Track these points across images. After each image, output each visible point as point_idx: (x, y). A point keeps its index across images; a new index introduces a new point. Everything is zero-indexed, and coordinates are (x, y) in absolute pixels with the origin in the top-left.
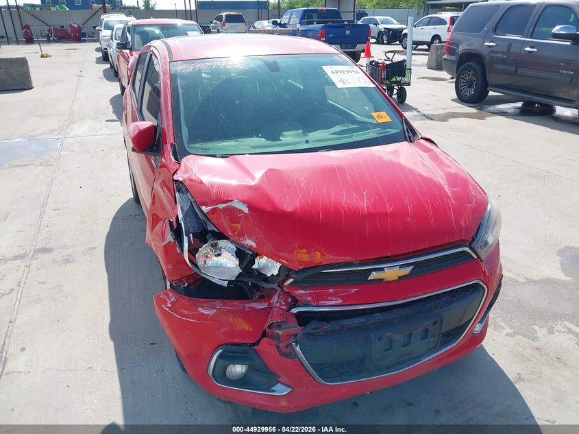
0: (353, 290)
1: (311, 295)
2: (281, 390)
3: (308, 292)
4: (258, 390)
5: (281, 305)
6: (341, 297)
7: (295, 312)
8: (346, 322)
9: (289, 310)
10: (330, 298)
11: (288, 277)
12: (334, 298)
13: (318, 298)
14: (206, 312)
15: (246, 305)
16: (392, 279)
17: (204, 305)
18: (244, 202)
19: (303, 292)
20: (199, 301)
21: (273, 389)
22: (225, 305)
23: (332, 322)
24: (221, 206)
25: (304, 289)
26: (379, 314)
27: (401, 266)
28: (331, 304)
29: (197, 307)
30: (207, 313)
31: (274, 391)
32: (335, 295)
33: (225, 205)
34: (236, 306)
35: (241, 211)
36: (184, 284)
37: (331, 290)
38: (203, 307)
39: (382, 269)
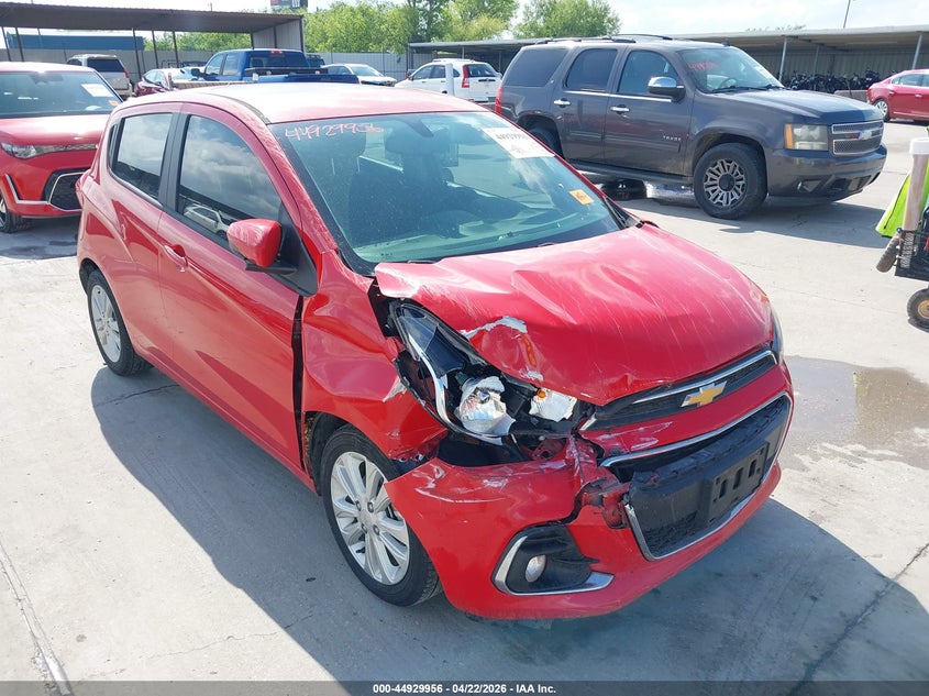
0: (667, 424)
1: (618, 439)
2: (600, 582)
3: (613, 435)
4: (570, 588)
5: (585, 458)
6: (656, 436)
7: (608, 465)
8: (674, 466)
9: (599, 464)
10: (643, 439)
11: (586, 418)
12: (648, 439)
13: (628, 441)
14: (495, 484)
15: (542, 467)
16: (706, 403)
17: (490, 474)
18: (519, 318)
19: (607, 436)
20: (481, 471)
21: (588, 581)
22: (516, 470)
23: (658, 470)
24: (489, 327)
25: (608, 432)
26: (703, 450)
27: (717, 383)
28: (645, 448)
29: (481, 479)
30: (496, 486)
31: (591, 585)
32: (647, 434)
33: (494, 325)
34: (529, 470)
35: (515, 331)
36: (417, 457)
37: (641, 429)
38: (489, 478)
39: (697, 390)
